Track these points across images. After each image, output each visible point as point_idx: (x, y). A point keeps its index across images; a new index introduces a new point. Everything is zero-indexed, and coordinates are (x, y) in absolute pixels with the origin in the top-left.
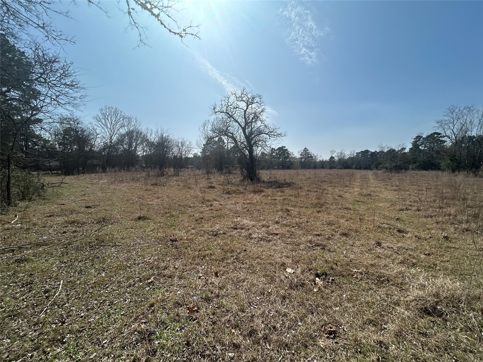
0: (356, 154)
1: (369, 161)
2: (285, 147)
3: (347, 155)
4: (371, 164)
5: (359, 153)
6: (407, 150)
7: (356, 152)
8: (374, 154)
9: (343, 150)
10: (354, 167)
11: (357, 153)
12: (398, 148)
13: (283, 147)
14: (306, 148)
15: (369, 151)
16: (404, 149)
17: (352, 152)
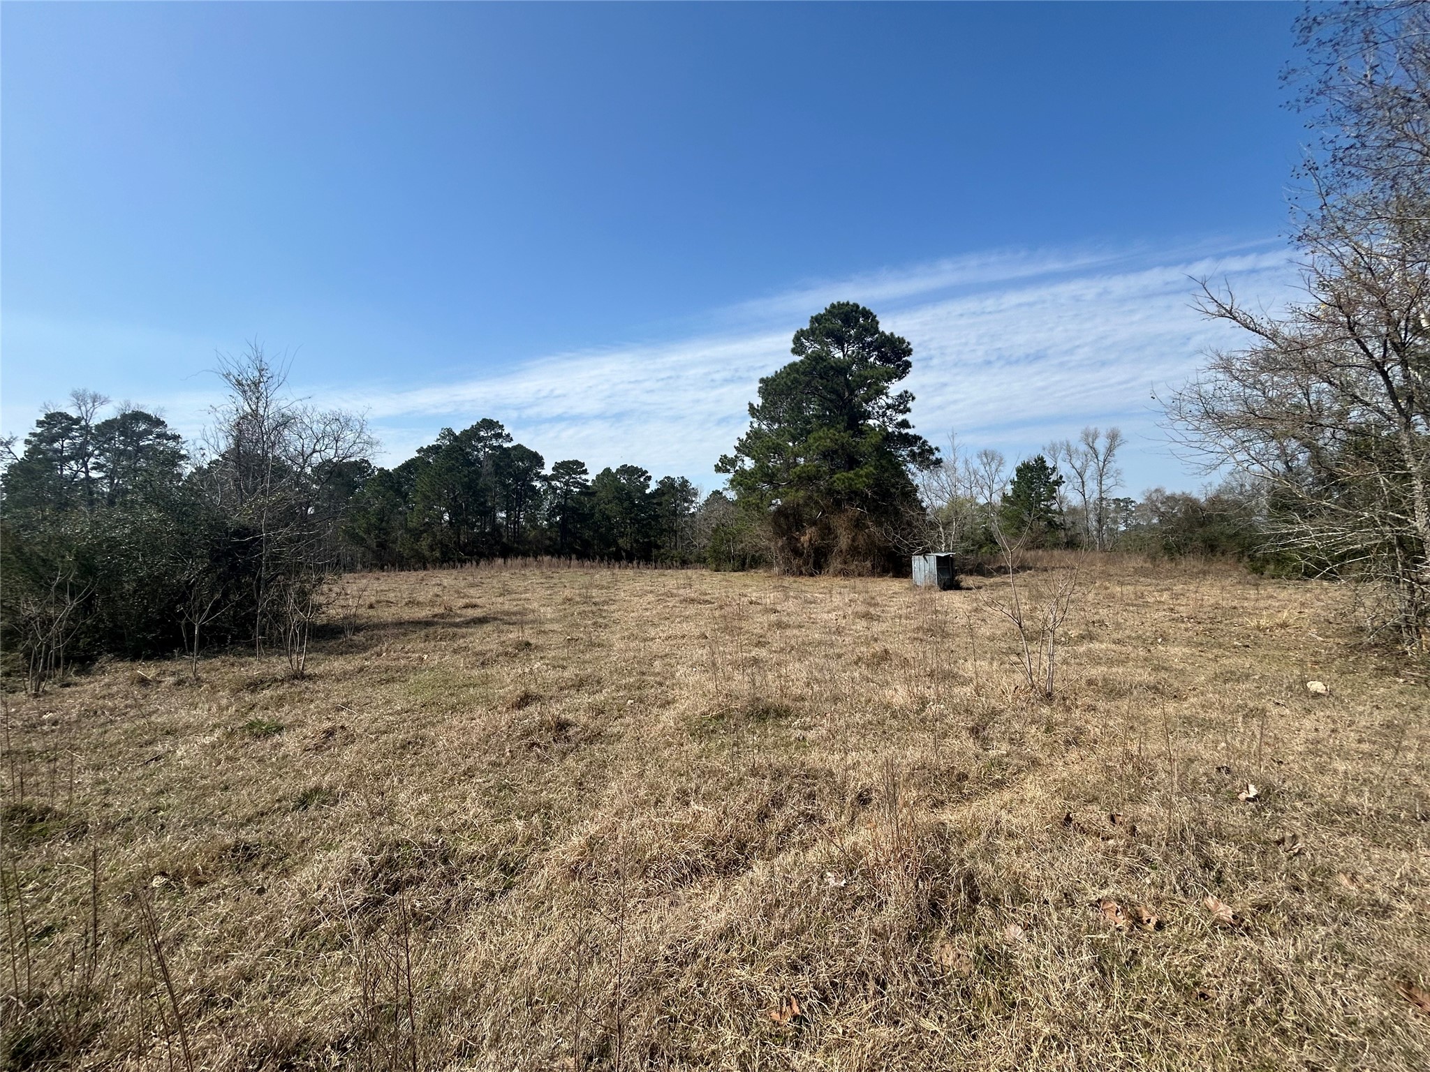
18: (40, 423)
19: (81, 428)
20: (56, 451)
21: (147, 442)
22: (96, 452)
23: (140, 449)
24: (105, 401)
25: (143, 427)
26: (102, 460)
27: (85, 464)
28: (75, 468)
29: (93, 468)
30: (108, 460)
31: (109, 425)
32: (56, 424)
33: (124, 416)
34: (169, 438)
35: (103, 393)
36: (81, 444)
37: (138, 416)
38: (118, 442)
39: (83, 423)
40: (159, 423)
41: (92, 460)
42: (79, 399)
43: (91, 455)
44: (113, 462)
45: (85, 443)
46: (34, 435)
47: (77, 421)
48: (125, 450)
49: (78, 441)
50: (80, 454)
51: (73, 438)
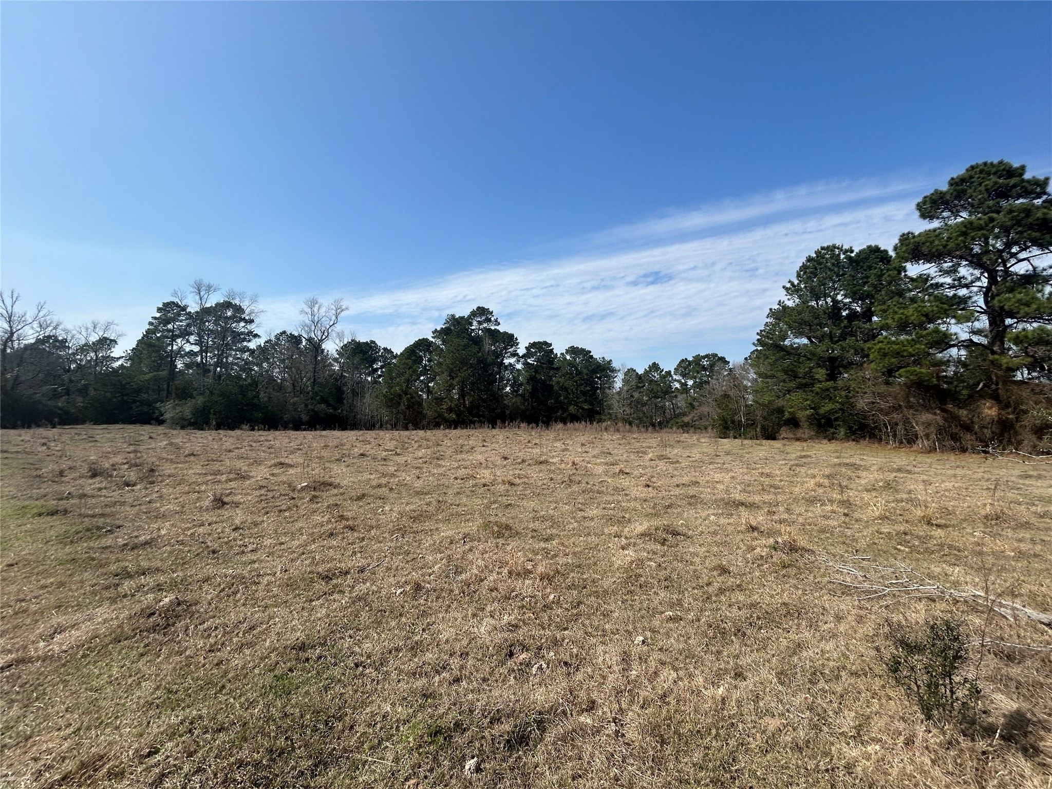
18: (159, 310)
20: (169, 331)
32: (170, 311)
46: (155, 318)
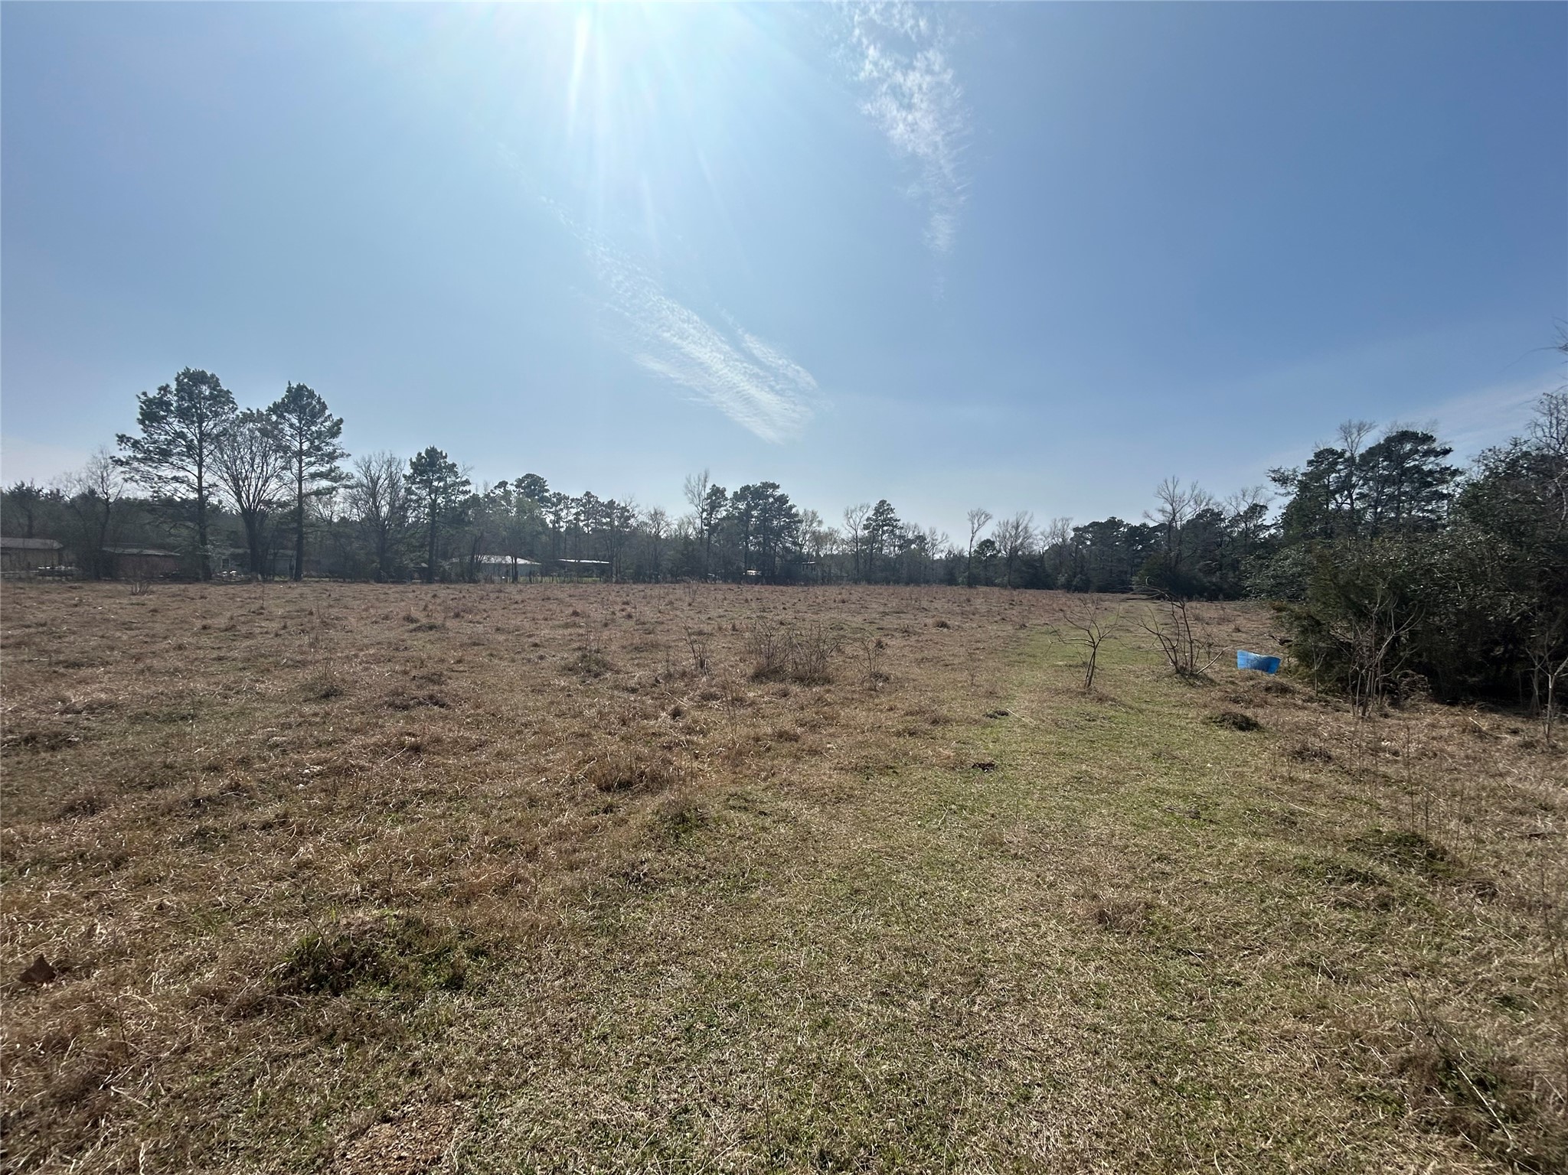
0: (1072, 534)
1: (1120, 560)
2: (775, 487)
3: (1042, 534)
4: (1126, 573)
5: (1086, 529)
6: (1272, 516)
7: (1073, 524)
8: (1139, 533)
9: (1026, 513)
10: (1062, 579)
11: (1076, 530)
12: (1238, 505)
13: (766, 486)
14: (883, 502)
15: (1120, 524)
16: (1256, 510)
17: (1059, 525)
19: (1346, 460)
21: (1412, 464)
22: (1361, 482)
23: (1405, 472)
24: (1371, 427)
25: (1408, 447)
26: (1365, 490)
27: (1350, 496)
28: (1340, 501)
29: (1357, 499)
30: (1370, 489)
31: (1372, 452)
33: (1389, 440)
34: (1437, 454)
35: (1367, 420)
36: (1346, 476)
37: (1405, 436)
38: (1383, 467)
39: (1348, 454)
40: (1428, 439)
41: (1357, 491)
42: (1346, 431)
43: (1354, 486)
44: (1376, 491)
45: (1349, 475)
47: (1341, 455)
48: (1390, 475)
49: (1343, 474)
50: (1345, 486)
51: (1339, 471)
